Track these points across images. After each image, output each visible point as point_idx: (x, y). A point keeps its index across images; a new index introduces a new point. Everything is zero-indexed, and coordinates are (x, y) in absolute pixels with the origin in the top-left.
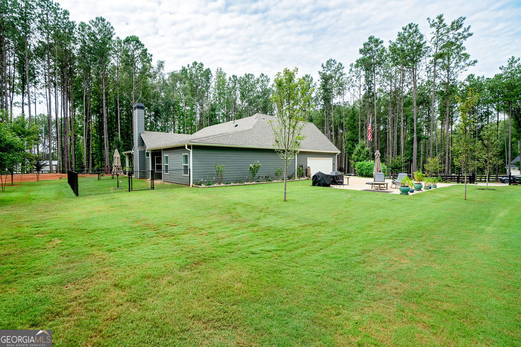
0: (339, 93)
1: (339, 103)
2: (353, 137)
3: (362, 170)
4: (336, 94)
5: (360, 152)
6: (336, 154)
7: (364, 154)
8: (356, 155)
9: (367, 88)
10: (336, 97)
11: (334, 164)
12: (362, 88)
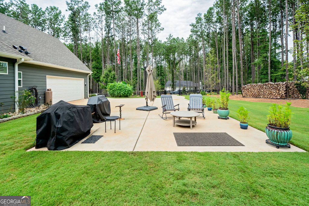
0: (86, 30)
1: (86, 37)
2: (97, 66)
3: (114, 91)
4: (83, 30)
5: (107, 76)
6: (88, 74)
7: (112, 77)
8: (104, 77)
9: (107, 30)
10: (83, 32)
11: (85, 85)
12: (103, 30)
